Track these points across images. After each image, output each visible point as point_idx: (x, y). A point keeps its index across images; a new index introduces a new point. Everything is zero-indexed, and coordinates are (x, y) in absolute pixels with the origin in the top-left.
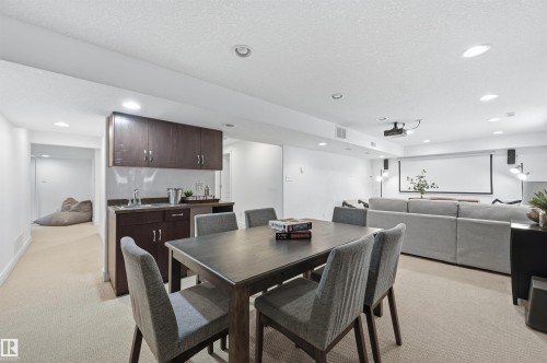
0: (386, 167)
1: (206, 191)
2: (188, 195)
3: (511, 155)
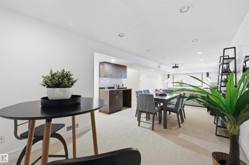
0: (168, 77)
1: (123, 85)
2: (118, 86)
3: (208, 74)
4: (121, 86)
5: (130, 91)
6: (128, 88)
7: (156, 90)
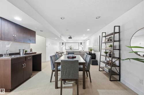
0: (63, 44)
1: (31, 50)
2: (26, 51)
3: (81, 43)
4: (29, 51)
5: (40, 55)
6: (38, 53)
7: (57, 52)
